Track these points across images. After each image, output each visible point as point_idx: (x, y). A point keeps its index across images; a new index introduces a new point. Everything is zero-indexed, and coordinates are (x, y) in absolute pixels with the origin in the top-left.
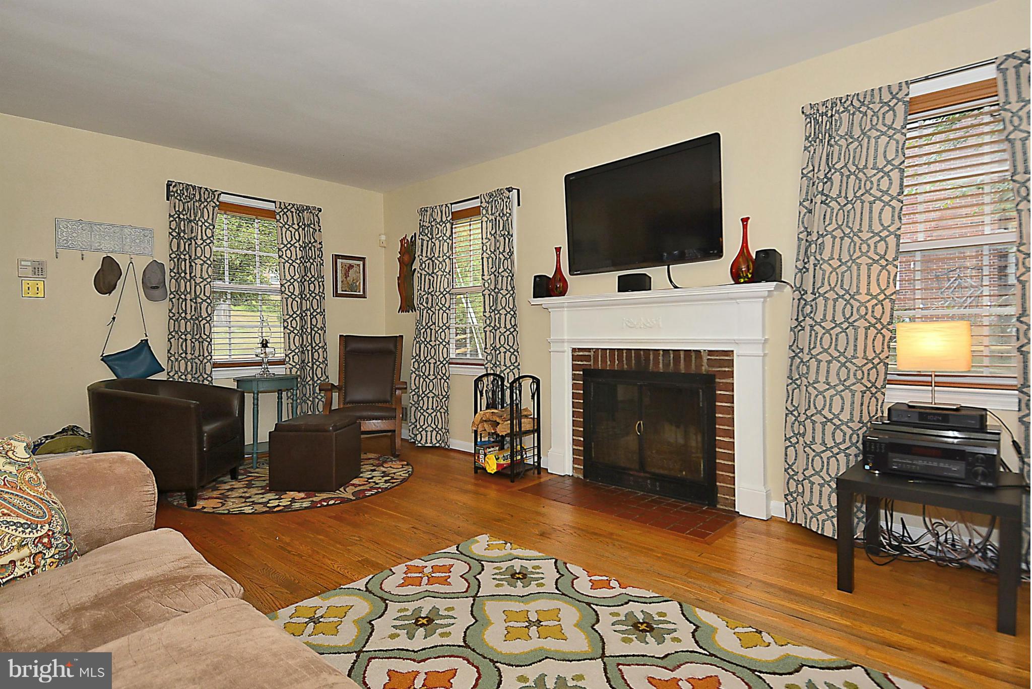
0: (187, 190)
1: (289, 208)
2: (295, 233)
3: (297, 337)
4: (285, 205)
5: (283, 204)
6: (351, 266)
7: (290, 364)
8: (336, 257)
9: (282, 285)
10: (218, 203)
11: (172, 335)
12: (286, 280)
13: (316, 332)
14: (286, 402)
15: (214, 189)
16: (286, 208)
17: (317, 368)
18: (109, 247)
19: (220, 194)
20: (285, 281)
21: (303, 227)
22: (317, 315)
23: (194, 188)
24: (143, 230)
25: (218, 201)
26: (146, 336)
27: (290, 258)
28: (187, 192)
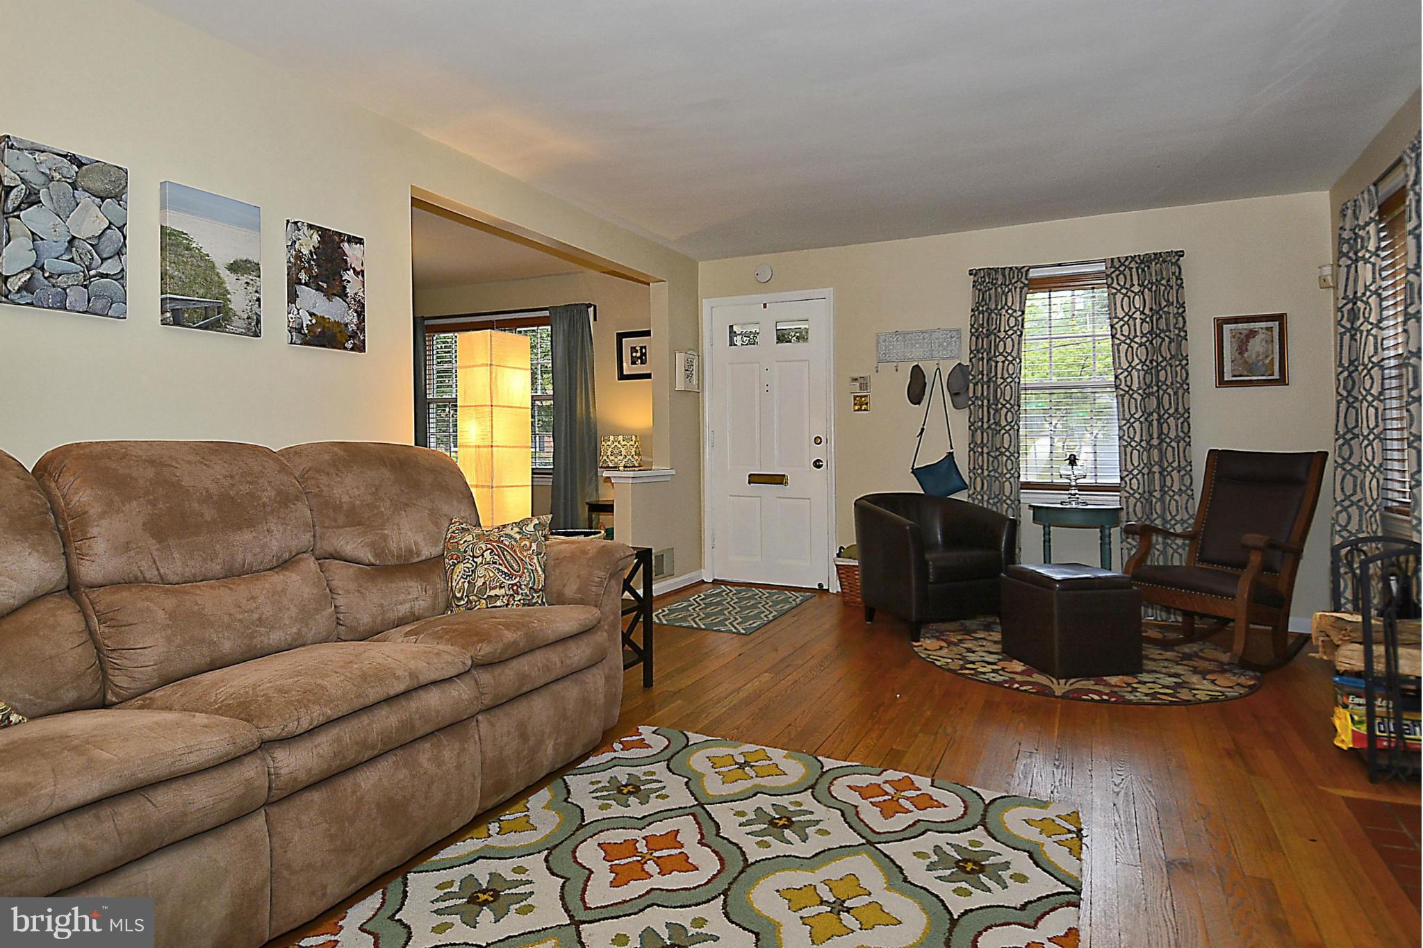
0: (989, 274)
1: (1127, 263)
2: (1134, 297)
3: (1135, 451)
4: (1120, 261)
5: (1116, 260)
6: (1252, 333)
7: (1126, 491)
8: (1220, 323)
9: (1116, 377)
10: (1027, 282)
11: (973, 447)
12: (1122, 369)
13: (1169, 445)
14: (1119, 546)
15: (1020, 265)
16: (1123, 264)
17: (1170, 501)
18: (917, 355)
19: (1028, 270)
20: (1120, 371)
21: (1150, 286)
22: (1168, 418)
23: (996, 270)
24: (951, 331)
25: (1026, 279)
26: (952, 448)
27: (1128, 337)
28: (989, 278)
